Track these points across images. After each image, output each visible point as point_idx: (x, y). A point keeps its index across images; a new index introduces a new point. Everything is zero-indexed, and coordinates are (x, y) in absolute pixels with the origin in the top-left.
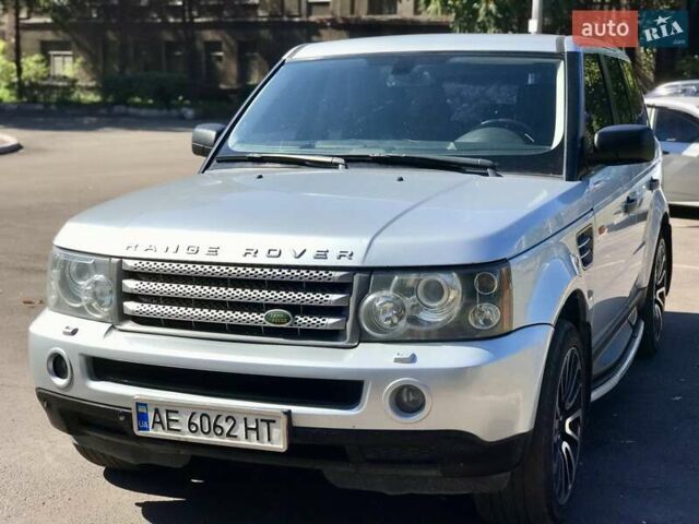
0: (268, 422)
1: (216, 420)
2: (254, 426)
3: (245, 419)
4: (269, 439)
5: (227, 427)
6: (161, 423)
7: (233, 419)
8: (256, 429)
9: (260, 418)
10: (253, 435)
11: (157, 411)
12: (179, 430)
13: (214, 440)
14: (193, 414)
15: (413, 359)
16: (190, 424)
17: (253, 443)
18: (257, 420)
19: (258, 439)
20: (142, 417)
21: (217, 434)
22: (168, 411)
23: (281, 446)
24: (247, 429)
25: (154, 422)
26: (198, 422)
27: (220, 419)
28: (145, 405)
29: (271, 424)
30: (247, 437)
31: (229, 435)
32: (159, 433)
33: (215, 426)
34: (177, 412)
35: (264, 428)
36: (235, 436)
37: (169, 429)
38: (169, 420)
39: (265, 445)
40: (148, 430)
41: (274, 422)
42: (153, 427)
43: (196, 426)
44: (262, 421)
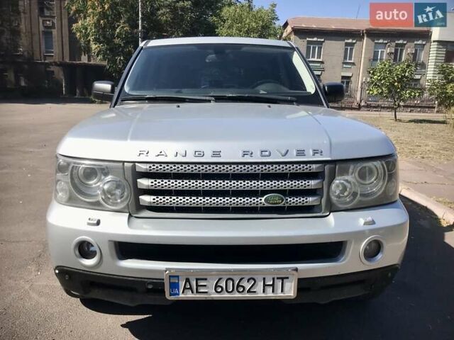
0: (282, 279)
1: (239, 282)
2: (271, 283)
3: (264, 279)
4: (282, 291)
5: (248, 286)
6: (191, 288)
7: (254, 279)
8: (273, 285)
9: (276, 277)
10: (270, 290)
11: (188, 280)
12: (206, 292)
13: (236, 295)
14: (220, 279)
16: (217, 286)
17: (270, 294)
18: (273, 279)
19: (273, 291)
20: (174, 286)
21: (239, 292)
22: (197, 280)
23: (292, 295)
24: (265, 285)
25: (185, 288)
26: (223, 284)
27: (243, 280)
28: (178, 277)
29: (285, 280)
30: (264, 292)
31: (249, 291)
32: (189, 295)
33: (238, 286)
34: (206, 279)
35: (279, 283)
36: (255, 292)
37: (197, 292)
38: (197, 285)
39: (279, 294)
40: (178, 295)
41: (287, 278)
42: (183, 292)
43: (222, 287)
44: (278, 278)
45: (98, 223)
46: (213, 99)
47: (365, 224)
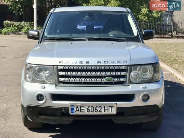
0: (111, 107)
2: (107, 108)
3: (105, 107)
4: (111, 112)
5: (99, 110)
6: (78, 110)
7: (101, 107)
8: (108, 109)
9: (109, 106)
10: (107, 111)
11: (77, 107)
12: (84, 112)
13: (95, 113)
14: (89, 107)
15: (146, 88)
16: (88, 109)
17: (107, 113)
18: (108, 107)
19: (108, 112)
20: (72, 109)
21: (96, 112)
22: (81, 107)
23: (115, 113)
24: (105, 109)
25: (76, 110)
27: (97, 107)
28: (74, 106)
29: (112, 107)
30: (105, 112)
31: (99, 112)
32: (78, 113)
33: (95, 109)
34: (84, 107)
35: (110, 109)
36: (101, 112)
37: (81, 112)
38: (81, 109)
39: (110, 113)
40: (74, 113)
41: (113, 106)
42: (76, 112)
43: (89, 110)
44: (109, 107)
45: (45, 88)
46: (87, 39)
47: (142, 88)
